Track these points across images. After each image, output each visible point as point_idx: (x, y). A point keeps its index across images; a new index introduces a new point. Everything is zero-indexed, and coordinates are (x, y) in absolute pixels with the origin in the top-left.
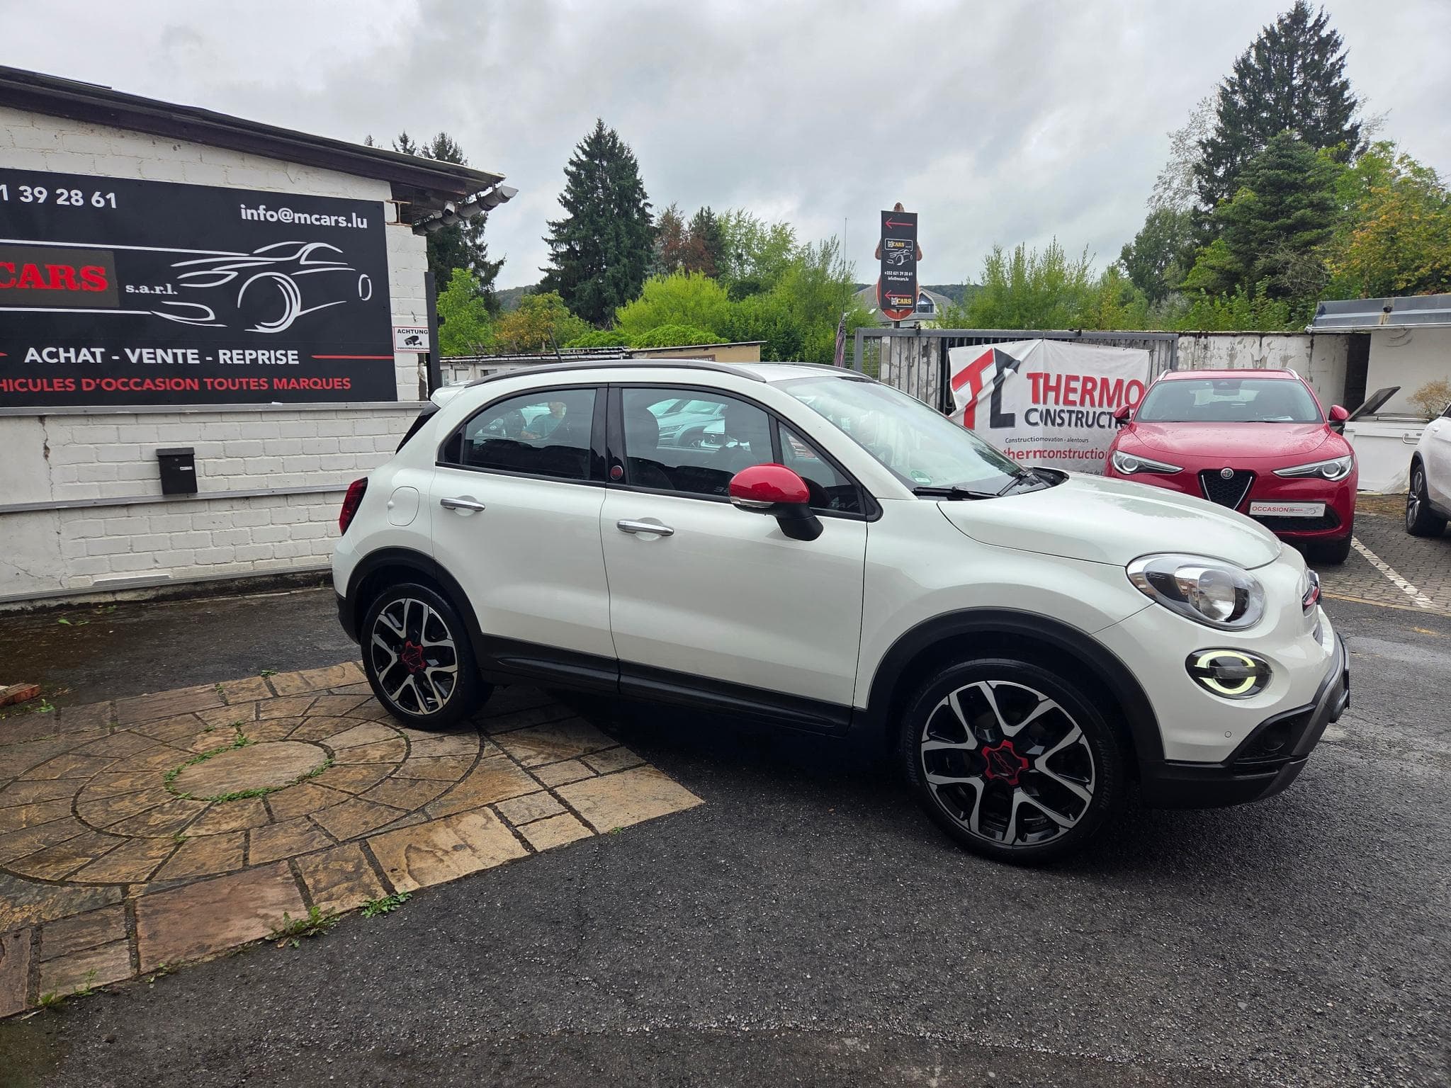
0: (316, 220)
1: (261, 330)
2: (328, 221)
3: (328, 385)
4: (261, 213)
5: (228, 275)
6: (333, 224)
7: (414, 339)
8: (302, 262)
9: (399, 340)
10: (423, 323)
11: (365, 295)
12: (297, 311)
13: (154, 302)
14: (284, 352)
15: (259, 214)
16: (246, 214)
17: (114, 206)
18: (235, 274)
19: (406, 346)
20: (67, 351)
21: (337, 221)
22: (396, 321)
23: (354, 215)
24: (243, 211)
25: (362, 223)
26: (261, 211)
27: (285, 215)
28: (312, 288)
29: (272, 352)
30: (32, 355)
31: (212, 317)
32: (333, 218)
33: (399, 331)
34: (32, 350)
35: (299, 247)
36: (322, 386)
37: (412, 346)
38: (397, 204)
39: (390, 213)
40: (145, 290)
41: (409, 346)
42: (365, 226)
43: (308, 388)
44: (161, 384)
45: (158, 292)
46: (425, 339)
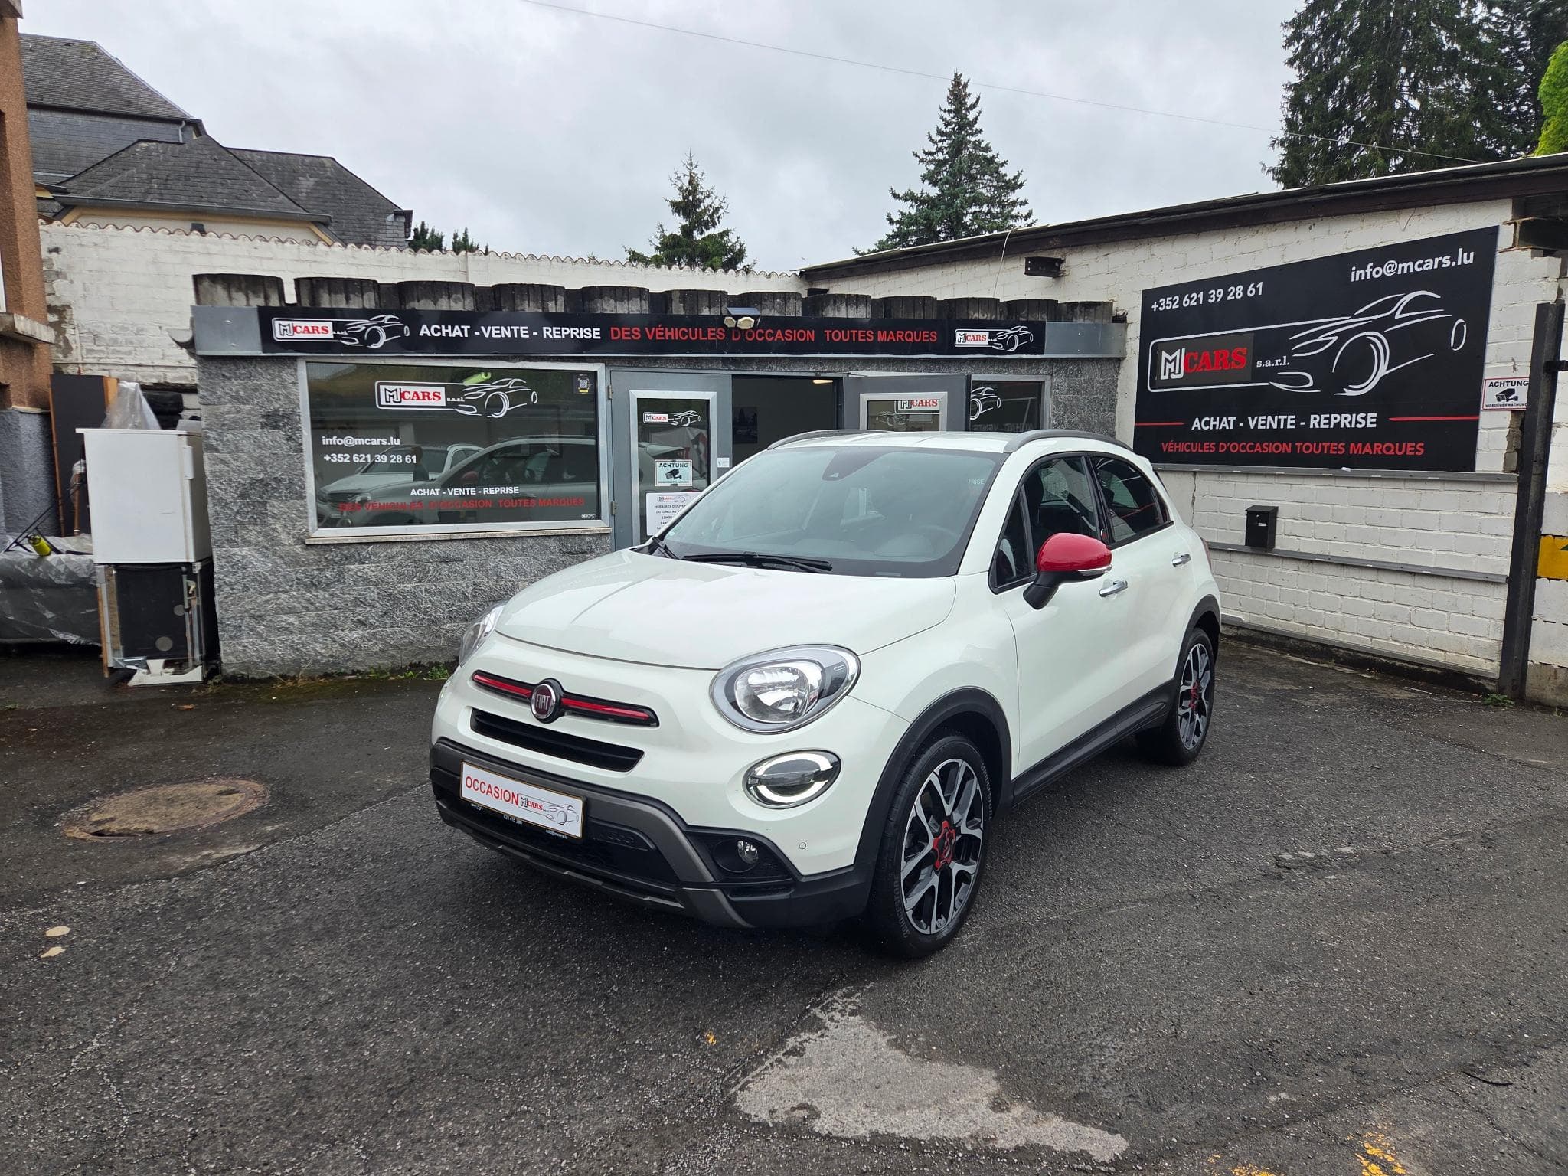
0: (1420, 266)
1: (1348, 393)
2: (1431, 264)
3: (1400, 450)
4: (1370, 272)
5: (1328, 341)
6: (1436, 267)
7: (1509, 393)
8: (1398, 316)
9: (1489, 395)
10: (1524, 371)
11: (1457, 344)
12: (1383, 370)
13: (1271, 374)
14: (1364, 415)
15: (1366, 273)
16: (1356, 275)
17: (1260, 294)
18: (1335, 338)
19: (1497, 403)
20: (1215, 420)
21: (1440, 263)
22: (1489, 373)
23: (1461, 250)
24: (1353, 273)
25: (1468, 258)
26: (1369, 270)
27: (1391, 268)
28: (1402, 343)
29: (1354, 415)
30: (1197, 424)
31: (1311, 384)
32: (1437, 260)
33: (1491, 385)
34: (1197, 420)
35: (1395, 301)
36: (1394, 451)
37: (1504, 402)
38: (1516, 224)
39: (1506, 236)
40: (1268, 364)
41: (1500, 403)
42: (1471, 261)
43: (1380, 453)
44: (1268, 448)
45: (1277, 364)
46: (1522, 393)
